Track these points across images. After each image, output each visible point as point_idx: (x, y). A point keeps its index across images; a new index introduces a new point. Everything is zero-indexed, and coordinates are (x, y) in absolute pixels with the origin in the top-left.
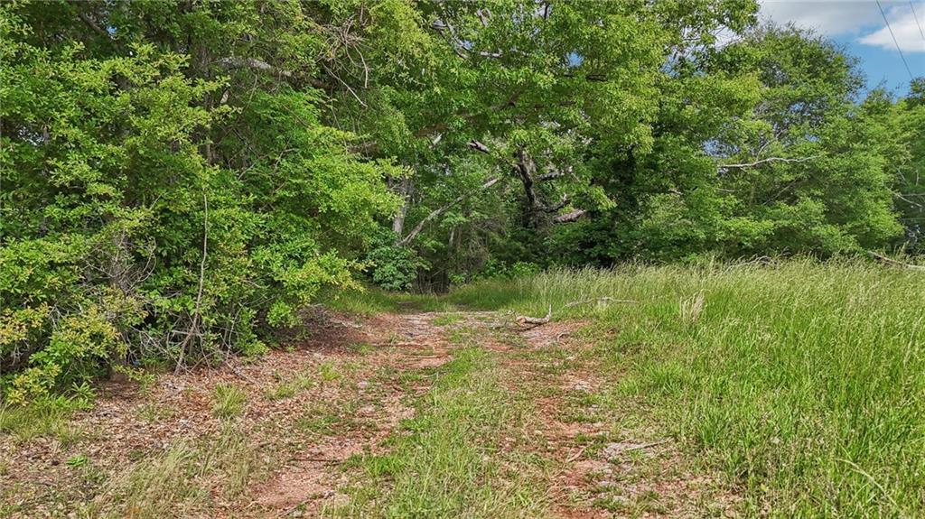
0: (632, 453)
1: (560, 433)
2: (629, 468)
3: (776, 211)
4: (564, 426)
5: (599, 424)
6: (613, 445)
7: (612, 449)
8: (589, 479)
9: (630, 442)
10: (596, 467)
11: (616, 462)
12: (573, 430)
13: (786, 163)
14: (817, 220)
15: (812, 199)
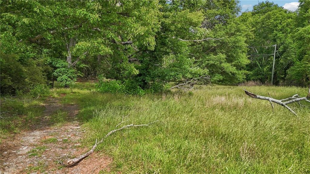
3: (209, 57)
13: (213, 40)
14: (223, 61)
15: (222, 54)
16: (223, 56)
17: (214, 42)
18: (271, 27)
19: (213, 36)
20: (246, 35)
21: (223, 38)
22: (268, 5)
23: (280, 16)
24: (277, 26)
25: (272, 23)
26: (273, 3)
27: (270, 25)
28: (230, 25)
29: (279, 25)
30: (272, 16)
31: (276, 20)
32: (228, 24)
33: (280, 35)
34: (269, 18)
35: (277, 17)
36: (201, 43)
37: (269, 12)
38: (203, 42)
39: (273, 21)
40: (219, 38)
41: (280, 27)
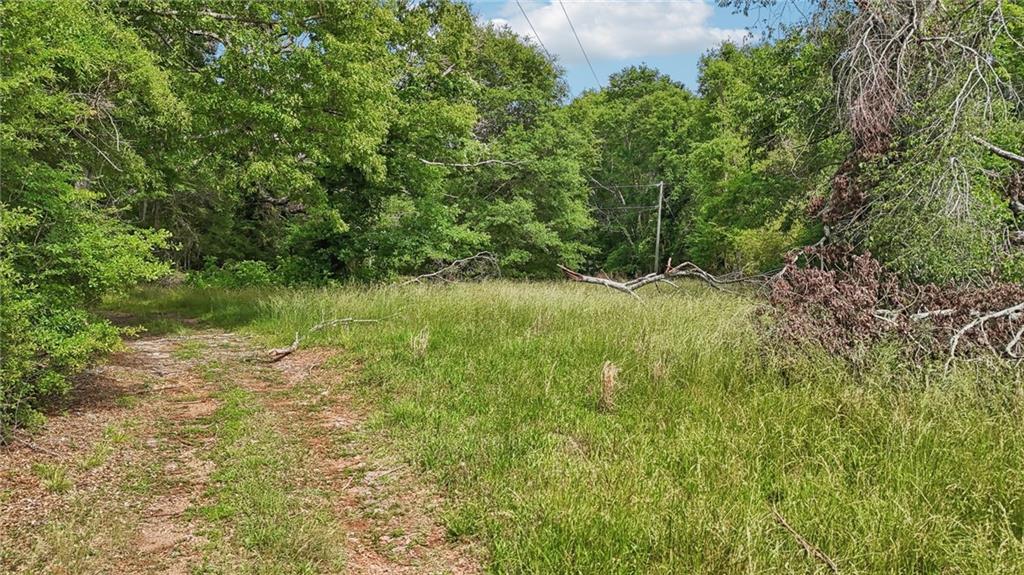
0: (383, 478)
1: (332, 468)
2: (381, 489)
3: (495, 207)
4: (333, 462)
5: (358, 457)
6: (370, 473)
7: (370, 476)
8: (358, 500)
9: (380, 470)
10: (362, 491)
11: (372, 486)
12: (340, 465)
13: (503, 165)
14: (528, 217)
15: (524, 198)
16: (528, 206)
17: (506, 170)
18: (651, 135)
19: (503, 156)
20: (583, 155)
21: (526, 160)
22: (647, 76)
23: (673, 108)
24: (665, 134)
25: (653, 124)
26: (657, 72)
27: (650, 130)
28: (540, 131)
29: (670, 132)
30: (654, 109)
31: (664, 118)
32: (538, 127)
33: (673, 157)
34: (646, 111)
35: (664, 111)
36: (473, 172)
37: (647, 97)
38: (478, 170)
39: (655, 119)
40: (517, 162)
41: (672, 137)
